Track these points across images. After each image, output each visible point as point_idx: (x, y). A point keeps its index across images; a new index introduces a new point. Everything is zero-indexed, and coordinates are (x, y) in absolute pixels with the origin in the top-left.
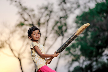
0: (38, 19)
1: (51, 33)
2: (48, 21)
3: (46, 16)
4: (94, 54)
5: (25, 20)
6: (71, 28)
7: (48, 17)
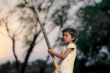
0: (39, 4)
1: (50, 20)
2: (49, 7)
3: (48, 2)
4: (91, 49)
5: (26, 3)
6: (71, 20)
7: (50, 4)
